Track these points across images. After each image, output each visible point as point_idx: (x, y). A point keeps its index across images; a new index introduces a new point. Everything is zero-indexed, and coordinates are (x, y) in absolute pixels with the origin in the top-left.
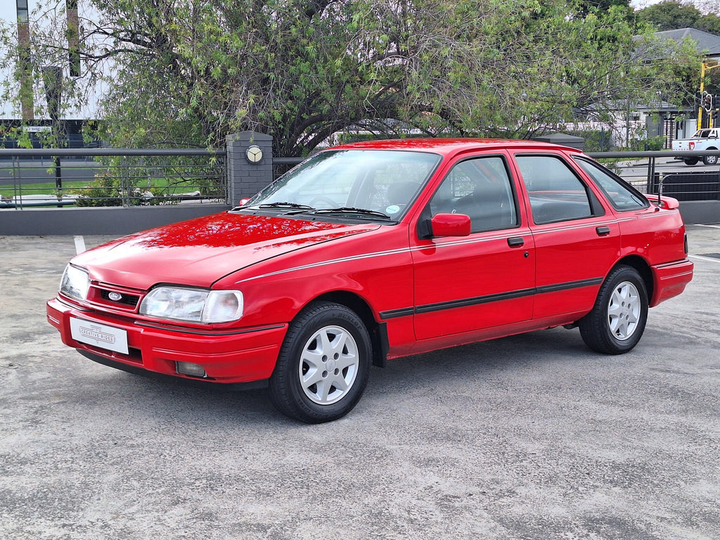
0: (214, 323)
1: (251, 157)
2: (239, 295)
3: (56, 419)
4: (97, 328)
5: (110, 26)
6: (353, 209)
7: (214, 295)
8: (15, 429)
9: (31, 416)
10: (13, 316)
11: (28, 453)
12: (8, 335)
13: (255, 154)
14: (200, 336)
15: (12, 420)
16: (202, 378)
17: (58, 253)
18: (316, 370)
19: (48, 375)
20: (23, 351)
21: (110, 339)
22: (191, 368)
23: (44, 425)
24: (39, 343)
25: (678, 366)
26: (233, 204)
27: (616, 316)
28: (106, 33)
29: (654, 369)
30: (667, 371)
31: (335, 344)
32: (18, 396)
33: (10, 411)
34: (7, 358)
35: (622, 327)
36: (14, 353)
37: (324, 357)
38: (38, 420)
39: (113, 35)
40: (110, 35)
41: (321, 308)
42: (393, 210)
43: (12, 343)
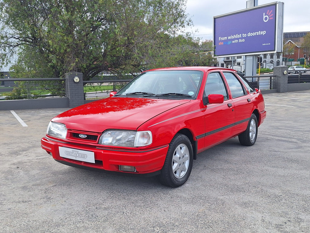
0: (140, 147)
1: (75, 80)
2: (150, 133)
3: (58, 195)
4: (76, 151)
5: (16, 35)
6: (174, 94)
7: (139, 133)
8: (41, 204)
9: (44, 195)
10: (5, 144)
11: (56, 219)
12: (7, 153)
13: (77, 79)
14: (134, 153)
15: (36, 199)
16: (134, 172)
17: (7, 117)
18: (177, 164)
19: (38, 172)
20: (19, 160)
21: (84, 156)
22: (126, 168)
23: (54, 200)
24: (24, 156)
25: (276, 149)
26: (69, 97)
27: (251, 132)
28: (15, 38)
29: (271, 151)
30: (276, 151)
31: (182, 151)
32: (31, 184)
33: (32, 193)
34: (14, 164)
35: (252, 136)
36: (15, 161)
37: (180, 158)
38: (49, 197)
39: (18, 38)
40: (17, 38)
41: (178, 137)
42: (191, 93)
43: (12, 156)
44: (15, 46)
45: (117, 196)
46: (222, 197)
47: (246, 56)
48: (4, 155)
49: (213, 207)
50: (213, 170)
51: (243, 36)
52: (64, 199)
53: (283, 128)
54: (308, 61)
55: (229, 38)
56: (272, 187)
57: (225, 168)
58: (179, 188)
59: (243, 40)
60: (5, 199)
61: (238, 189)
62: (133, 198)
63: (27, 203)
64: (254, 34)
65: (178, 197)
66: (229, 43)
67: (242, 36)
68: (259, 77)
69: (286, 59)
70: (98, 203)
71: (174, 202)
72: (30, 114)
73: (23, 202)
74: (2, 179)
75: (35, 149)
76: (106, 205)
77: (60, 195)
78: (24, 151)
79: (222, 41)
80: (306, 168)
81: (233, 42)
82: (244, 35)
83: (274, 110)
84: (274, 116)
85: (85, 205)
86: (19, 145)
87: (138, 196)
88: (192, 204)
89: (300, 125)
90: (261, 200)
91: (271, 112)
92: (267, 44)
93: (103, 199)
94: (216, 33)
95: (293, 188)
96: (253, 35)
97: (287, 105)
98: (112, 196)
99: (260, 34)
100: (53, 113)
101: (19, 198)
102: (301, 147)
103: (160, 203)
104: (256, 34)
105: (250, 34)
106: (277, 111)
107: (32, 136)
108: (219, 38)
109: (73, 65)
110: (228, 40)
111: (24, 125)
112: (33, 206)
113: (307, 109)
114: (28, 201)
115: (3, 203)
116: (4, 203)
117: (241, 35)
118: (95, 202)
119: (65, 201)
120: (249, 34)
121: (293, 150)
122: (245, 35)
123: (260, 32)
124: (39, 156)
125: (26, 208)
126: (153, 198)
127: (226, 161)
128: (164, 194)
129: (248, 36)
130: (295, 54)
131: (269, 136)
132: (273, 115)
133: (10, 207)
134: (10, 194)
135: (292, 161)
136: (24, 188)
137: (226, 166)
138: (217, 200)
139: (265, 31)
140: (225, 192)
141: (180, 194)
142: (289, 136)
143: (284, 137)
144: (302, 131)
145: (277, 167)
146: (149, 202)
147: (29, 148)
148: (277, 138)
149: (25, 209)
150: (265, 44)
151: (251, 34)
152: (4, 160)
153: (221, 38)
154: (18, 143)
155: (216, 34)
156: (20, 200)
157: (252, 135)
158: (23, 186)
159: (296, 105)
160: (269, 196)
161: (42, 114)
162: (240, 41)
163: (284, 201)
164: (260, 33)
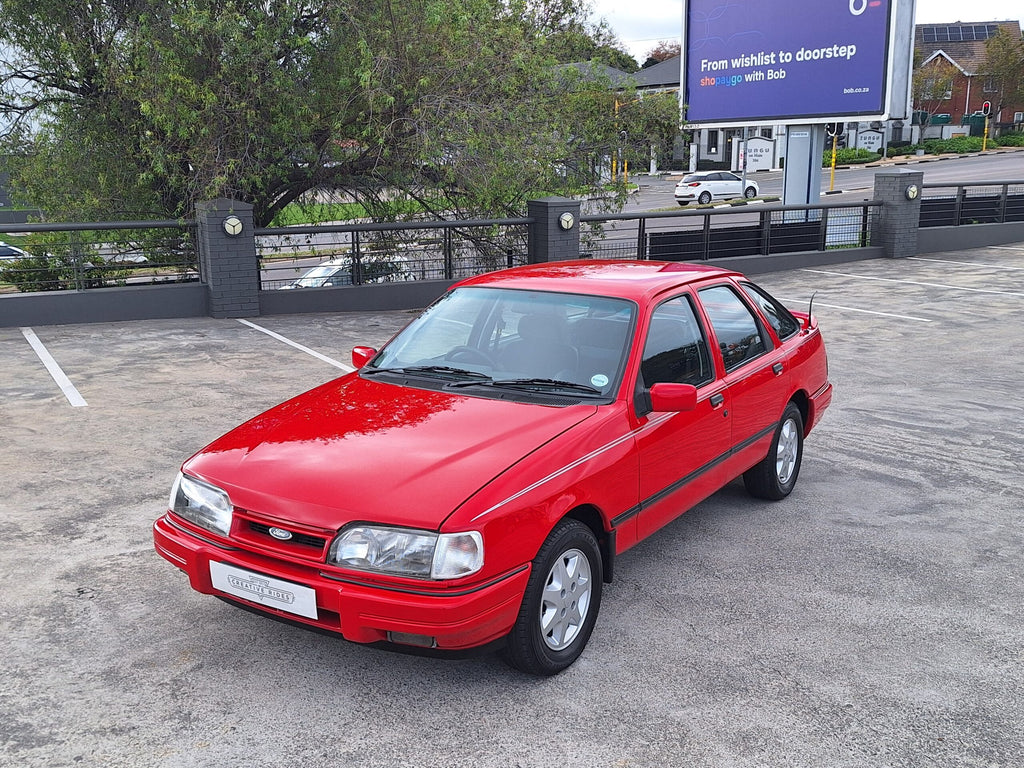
0: (448, 580)
1: (229, 229)
2: (476, 536)
3: (210, 706)
4: (262, 580)
5: (30, 68)
6: (550, 381)
7: (445, 539)
8: (167, 740)
9: (172, 705)
10: (27, 487)
12: (41, 526)
14: (433, 599)
15: (150, 719)
17: (16, 359)
18: (555, 610)
19: (145, 609)
20: (81, 558)
21: (284, 596)
23: (200, 725)
24: (93, 541)
25: (856, 514)
26: (210, 283)
27: (781, 459)
28: (26, 77)
29: (837, 522)
30: (853, 524)
31: (571, 570)
32: (128, 660)
33: (135, 699)
34: (67, 576)
35: (785, 469)
36: (70, 564)
37: (563, 591)
38: (186, 712)
39: (35, 78)
40: (30, 79)
41: (560, 532)
42: (600, 381)
43: (55, 542)
44: (27, 109)
45: (381, 711)
46: (681, 713)
47: (788, 126)
48: (32, 534)
49: (654, 750)
50: (660, 605)
51: (782, 61)
52: (232, 720)
53: (888, 419)
54: (996, 125)
55: (736, 63)
56: (827, 672)
57: (697, 594)
58: (561, 678)
59: (781, 74)
60: (60, 722)
61: (729, 680)
62: (430, 718)
63: (125, 737)
64: (817, 54)
65: (555, 712)
66: (735, 80)
67: (777, 58)
68: (826, 208)
69: (924, 117)
70: (327, 737)
71: (545, 734)
72: (86, 346)
73: (113, 731)
74: (41, 638)
75: (123, 509)
76: (352, 744)
77: (218, 704)
78: (89, 517)
79: (711, 73)
80: (933, 598)
81: (748, 78)
82: (783, 58)
83: (869, 334)
84: (864, 364)
85: (291, 743)
86: (72, 492)
87: (443, 709)
88: (595, 740)
89: (939, 407)
90: (790, 723)
91: (858, 344)
92: (860, 90)
93: (343, 722)
94: (691, 46)
95: (887, 677)
96: (815, 58)
97: (910, 314)
98: (367, 708)
99: (836, 55)
100: (161, 344)
101: (102, 716)
102: (927, 507)
103: (505, 735)
104: (825, 53)
105: (803, 55)
106: (874, 338)
107: (106, 453)
108: (703, 61)
109: (220, 180)
110: (731, 71)
111: (76, 399)
112: (145, 748)
113: (969, 334)
114: (129, 730)
115: (56, 734)
116: (60, 736)
117: (773, 55)
118: (319, 731)
119: (234, 729)
120: (801, 53)
121: (905, 518)
122: (788, 57)
123: (836, 48)
124: (138, 543)
125: (125, 756)
126: (486, 717)
127: (703, 568)
128: (517, 701)
129: (798, 59)
130: (955, 98)
131: (840, 455)
132: (859, 357)
133: (78, 750)
134: (74, 702)
135: (895, 564)
136: (111, 676)
137: (699, 586)
138: (667, 722)
139: (854, 47)
140: (690, 694)
141: (562, 702)
142: (899, 456)
143: (885, 462)
144: (942, 432)
145: (850, 591)
146: (474, 735)
147: (105, 505)
148: (863, 465)
149: (122, 759)
150: (851, 91)
151: (808, 55)
152: (34, 558)
153: (710, 64)
154: (68, 484)
155: (690, 50)
156: (106, 723)
157: (783, 469)
158: (105, 667)
159: (939, 314)
160: (815, 709)
161: (125, 348)
162: (771, 75)
163: (854, 727)
164: (838, 52)
